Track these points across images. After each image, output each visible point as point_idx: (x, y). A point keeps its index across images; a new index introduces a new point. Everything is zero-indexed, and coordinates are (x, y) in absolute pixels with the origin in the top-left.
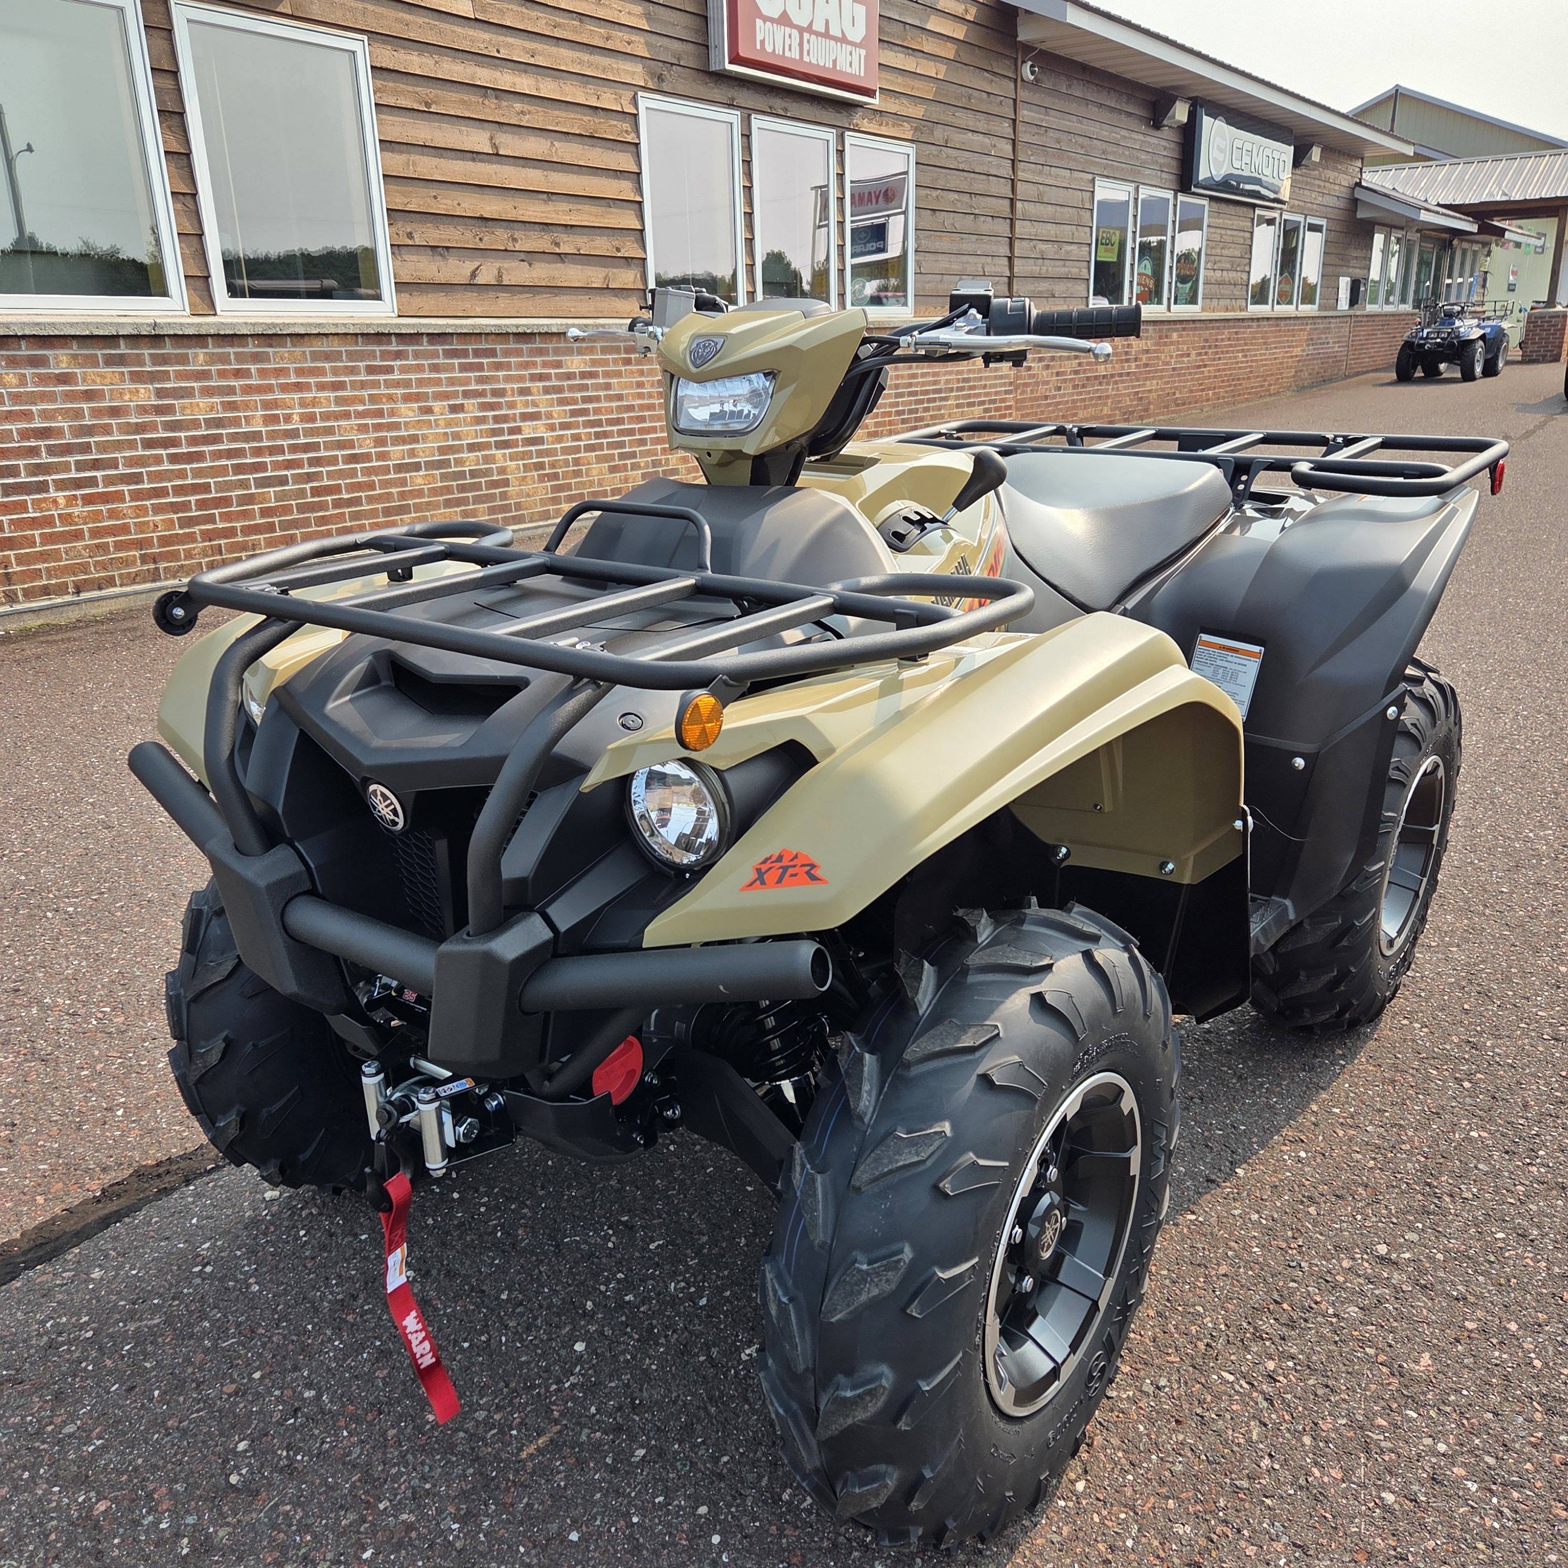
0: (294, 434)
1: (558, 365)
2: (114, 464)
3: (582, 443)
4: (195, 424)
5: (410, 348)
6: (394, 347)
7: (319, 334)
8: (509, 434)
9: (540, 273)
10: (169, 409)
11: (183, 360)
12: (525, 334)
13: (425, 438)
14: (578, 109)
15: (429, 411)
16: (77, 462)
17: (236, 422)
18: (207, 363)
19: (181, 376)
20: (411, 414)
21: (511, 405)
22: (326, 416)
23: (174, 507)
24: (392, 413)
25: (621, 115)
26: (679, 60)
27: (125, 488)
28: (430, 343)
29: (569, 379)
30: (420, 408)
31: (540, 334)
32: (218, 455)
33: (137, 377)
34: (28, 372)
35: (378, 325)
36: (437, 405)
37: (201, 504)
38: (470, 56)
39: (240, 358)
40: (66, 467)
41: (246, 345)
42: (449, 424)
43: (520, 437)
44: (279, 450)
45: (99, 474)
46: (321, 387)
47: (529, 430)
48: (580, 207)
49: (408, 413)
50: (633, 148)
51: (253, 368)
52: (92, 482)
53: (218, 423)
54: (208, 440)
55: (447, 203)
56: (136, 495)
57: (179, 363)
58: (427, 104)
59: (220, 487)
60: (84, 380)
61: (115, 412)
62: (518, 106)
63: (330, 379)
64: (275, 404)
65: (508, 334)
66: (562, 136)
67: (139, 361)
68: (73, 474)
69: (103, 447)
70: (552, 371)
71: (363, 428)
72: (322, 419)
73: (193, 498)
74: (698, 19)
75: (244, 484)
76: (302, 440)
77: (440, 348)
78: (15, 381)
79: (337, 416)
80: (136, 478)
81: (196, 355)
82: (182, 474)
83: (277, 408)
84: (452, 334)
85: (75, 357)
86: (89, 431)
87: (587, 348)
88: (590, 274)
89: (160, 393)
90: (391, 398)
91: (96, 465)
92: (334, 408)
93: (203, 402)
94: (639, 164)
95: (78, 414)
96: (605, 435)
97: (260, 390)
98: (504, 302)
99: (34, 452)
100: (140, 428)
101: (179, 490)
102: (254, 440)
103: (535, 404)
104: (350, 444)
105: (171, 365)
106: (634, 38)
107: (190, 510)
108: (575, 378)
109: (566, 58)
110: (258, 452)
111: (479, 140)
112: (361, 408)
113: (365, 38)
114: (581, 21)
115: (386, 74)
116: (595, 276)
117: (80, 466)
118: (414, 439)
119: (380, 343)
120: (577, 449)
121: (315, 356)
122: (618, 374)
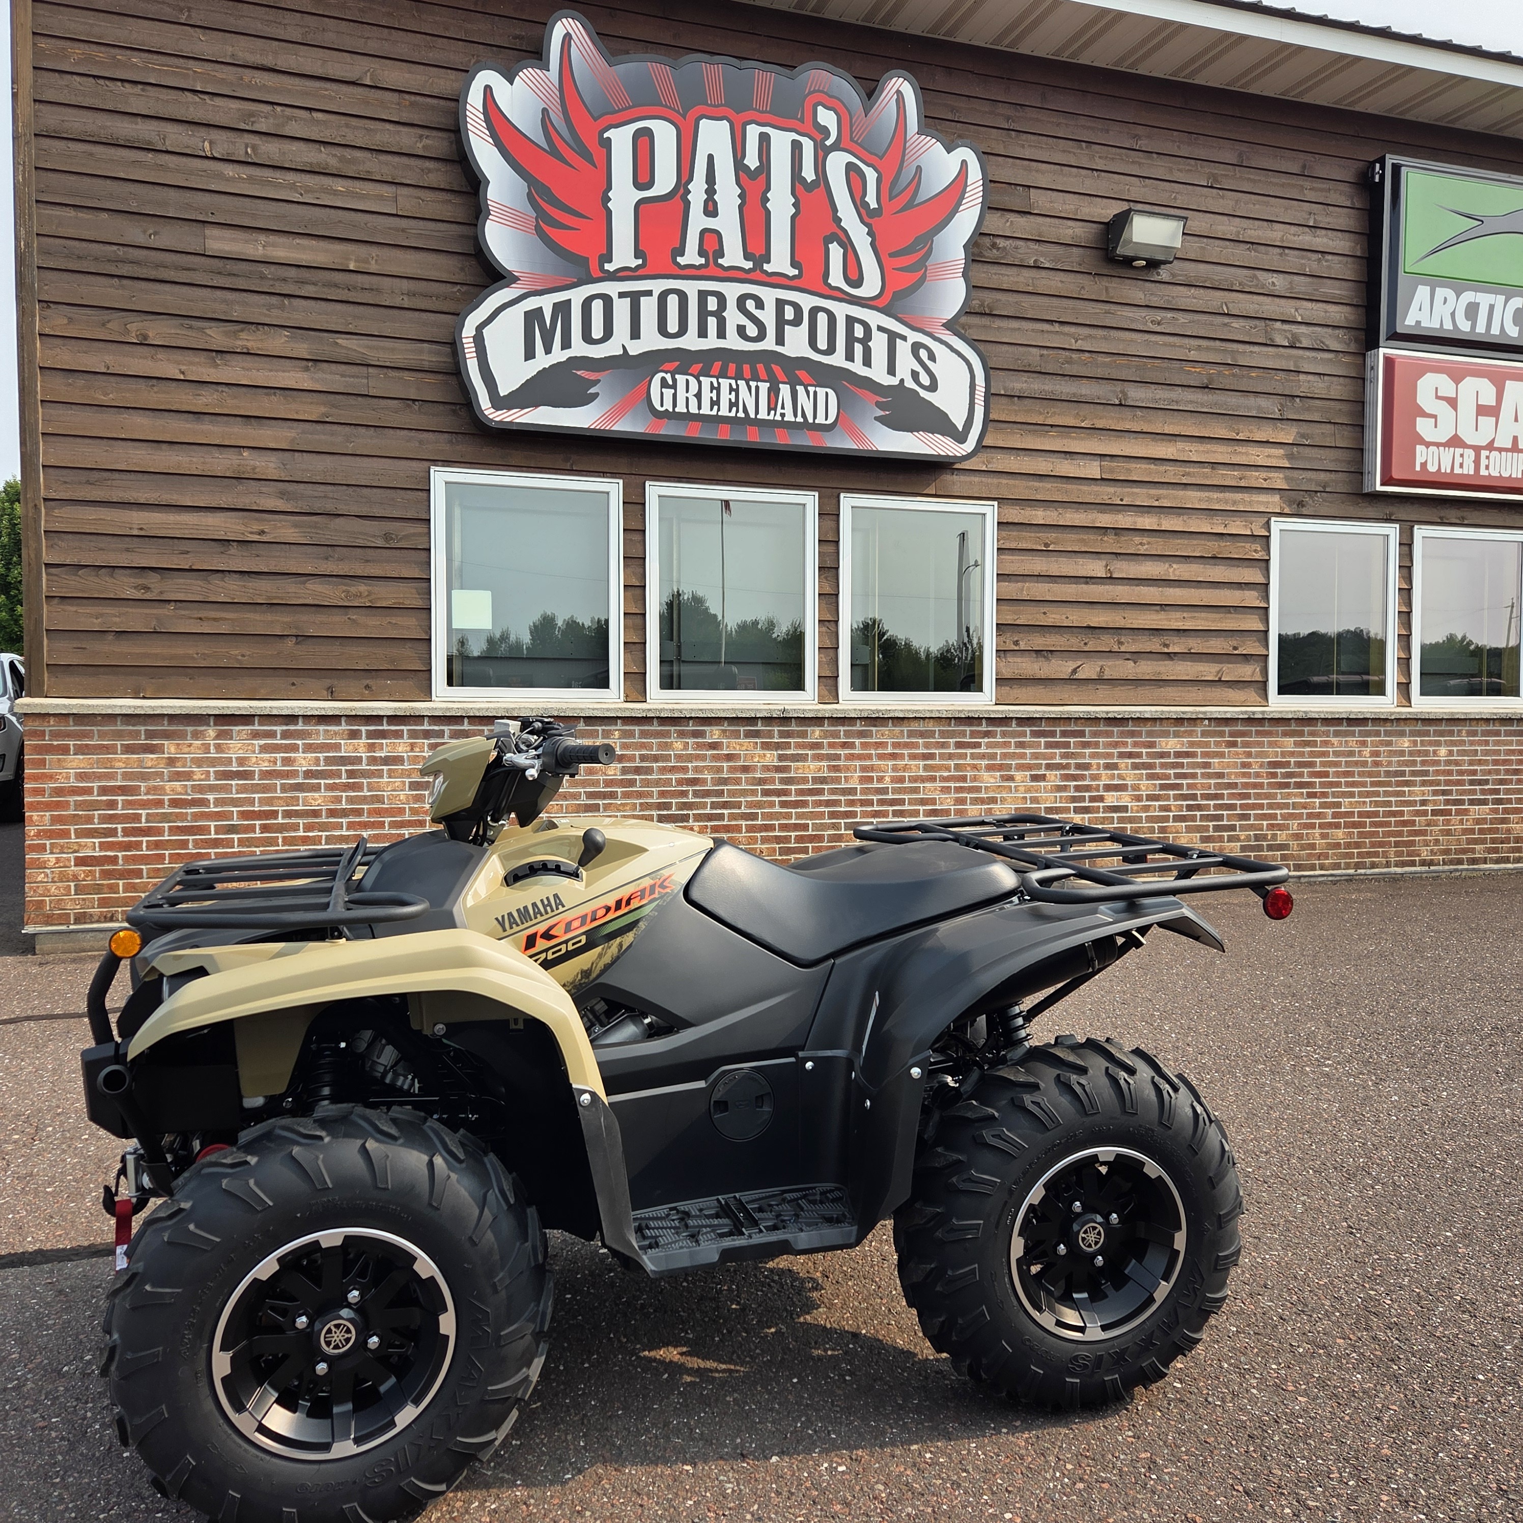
0: (885, 791)
1: (1152, 745)
2: (738, 805)
3: (1171, 814)
4: (805, 780)
5: (999, 729)
6: (984, 728)
7: (915, 718)
8: (1090, 801)
9: (1146, 669)
10: (786, 769)
11: (804, 735)
12: (1115, 718)
13: (1003, 800)
14: (1203, 536)
15: (1011, 778)
16: (712, 803)
17: (837, 780)
18: (821, 737)
19: (799, 746)
20: (992, 780)
21: (1095, 777)
22: (914, 779)
23: (778, 840)
24: (974, 779)
25: (1251, 539)
26: (1324, 487)
27: (744, 823)
28: (1018, 725)
29: (1162, 757)
30: (1002, 776)
31: (1132, 718)
32: (819, 803)
33: (766, 746)
34: (691, 741)
35: (969, 711)
36: (1018, 775)
37: (799, 839)
38: (1093, 507)
39: (847, 734)
40: (704, 806)
41: (855, 725)
42: (1028, 790)
43: (1101, 804)
44: (870, 803)
45: (726, 812)
46: (913, 757)
47: (1111, 799)
48: (1196, 615)
49: (990, 779)
50: (1263, 564)
51: (857, 741)
52: (721, 817)
53: (823, 780)
54: (811, 792)
55: (1055, 617)
56: (750, 829)
57: (799, 737)
58: (1046, 545)
59: (816, 827)
60: (728, 747)
61: (745, 769)
62: (1137, 539)
63: (922, 751)
64: (872, 768)
65: (1096, 718)
66: (1183, 559)
67: (770, 734)
68: (708, 811)
69: (732, 793)
70: (1144, 751)
71: (946, 790)
72: (910, 781)
73: (793, 834)
74: (1353, 452)
75: (836, 826)
76: (890, 796)
77: (1028, 729)
78: (681, 747)
79: (923, 780)
80: (754, 816)
81: (813, 732)
82: (788, 816)
83: (872, 771)
84: (1041, 718)
85: (724, 731)
86: (725, 781)
87: (1186, 731)
88: (1202, 669)
89: (781, 758)
90: (975, 767)
91: (725, 805)
92: (922, 773)
93: (813, 765)
94: (1268, 577)
95: (719, 770)
96: (1199, 808)
97: (860, 757)
98: (1103, 692)
99: (684, 794)
100: (761, 781)
101: (783, 827)
102: (850, 794)
103: (1120, 777)
104: (933, 801)
105: (793, 738)
106: (1272, 475)
107: (790, 842)
108: (1169, 757)
109: (1194, 498)
110: (851, 803)
111: (1097, 568)
112: (946, 774)
113: (996, 503)
114: (1213, 468)
115: (1011, 527)
116: (1209, 671)
117: (714, 805)
118: (993, 800)
119: (971, 725)
120: (1166, 819)
121: (911, 734)
122: (1221, 755)
